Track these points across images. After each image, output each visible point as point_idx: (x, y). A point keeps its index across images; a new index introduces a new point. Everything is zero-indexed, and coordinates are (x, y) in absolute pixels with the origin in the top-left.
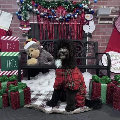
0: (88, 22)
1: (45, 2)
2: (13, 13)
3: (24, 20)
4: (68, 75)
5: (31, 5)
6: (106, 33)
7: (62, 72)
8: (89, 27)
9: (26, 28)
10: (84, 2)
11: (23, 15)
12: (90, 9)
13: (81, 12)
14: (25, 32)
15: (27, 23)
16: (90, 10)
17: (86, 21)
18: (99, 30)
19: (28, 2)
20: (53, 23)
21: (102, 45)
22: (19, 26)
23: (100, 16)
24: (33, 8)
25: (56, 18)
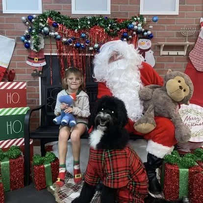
0: (143, 53)
1: (69, 19)
5: (46, 26)
7: (98, 153)
8: (145, 61)
9: (38, 63)
10: (136, 19)
11: (33, 42)
12: (146, 31)
15: (40, 54)
16: (145, 33)
17: (139, 51)
18: (162, 66)
19: (42, 20)
20: (83, 55)
22: (26, 59)
23: (163, 44)
24: (50, 31)
25: (89, 47)
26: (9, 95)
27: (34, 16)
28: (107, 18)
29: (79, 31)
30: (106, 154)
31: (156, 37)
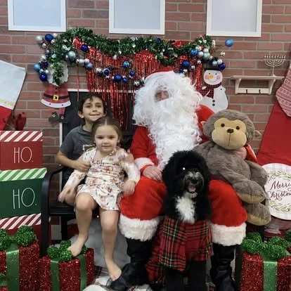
0: (210, 91)
1: (105, 40)
2: (27, 64)
5: (72, 50)
6: (255, 116)
10: (201, 42)
13: (193, 67)
14: (55, 113)
15: (63, 90)
16: (215, 63)
17: (205, 87)
18: (238, 108)
19: (65, 41)
20: (125, 91)
22: (41, 97)
23: (240, 77)
24: (78, 56)
25: (133, 80)
26: (17, 150)
27: (55, 35)
28: (159, 39)
29: (120, 57)
31: (229, 68)
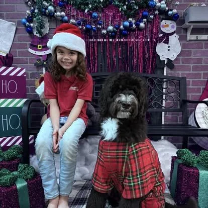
0: (166, 38)
3: (38, 35)
4: (132, 157)
5: (50, 5)
6: (203, 59)
8: (169, 47)
9: (42, 50)
11: (36, 25)
12: (171, 10)
13: (152, 17)
14: (39, 60)
17: (162, 35)
18: (189, 53)
20: (95, 40)
21: (194, 83)
22: (28, 46)
23: (192, 24)
25: (101, 29)
30: (130, 150)
